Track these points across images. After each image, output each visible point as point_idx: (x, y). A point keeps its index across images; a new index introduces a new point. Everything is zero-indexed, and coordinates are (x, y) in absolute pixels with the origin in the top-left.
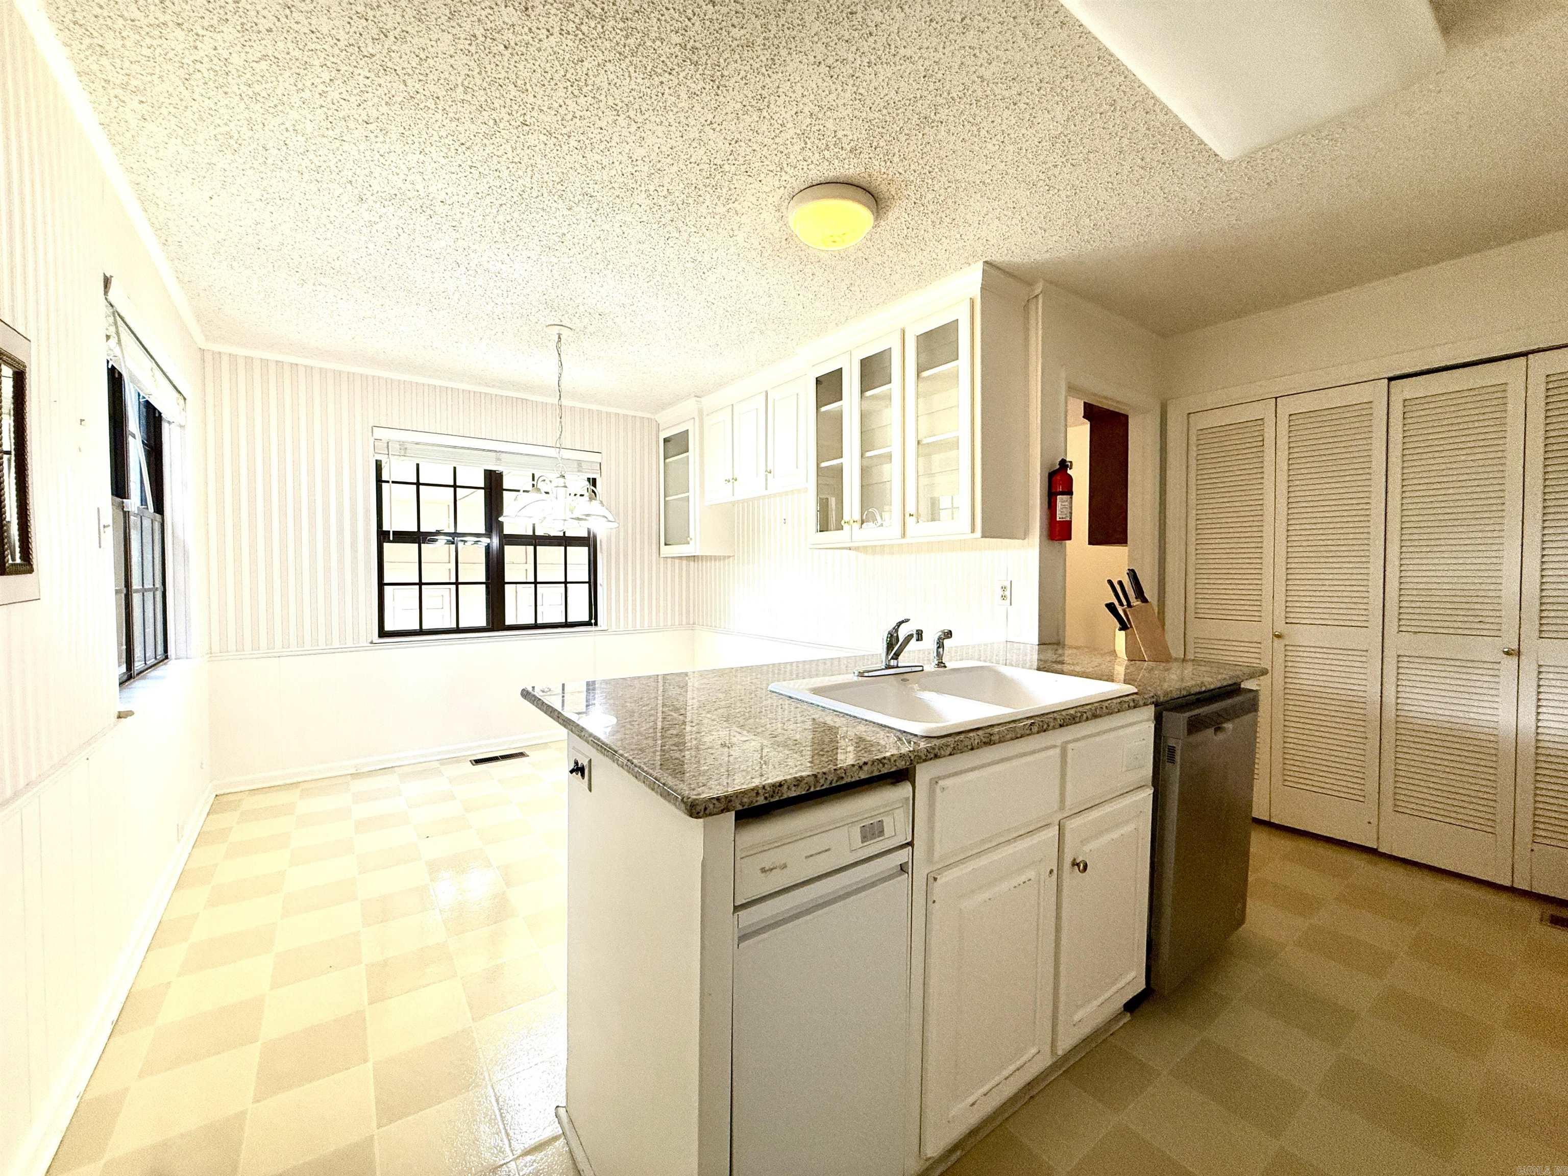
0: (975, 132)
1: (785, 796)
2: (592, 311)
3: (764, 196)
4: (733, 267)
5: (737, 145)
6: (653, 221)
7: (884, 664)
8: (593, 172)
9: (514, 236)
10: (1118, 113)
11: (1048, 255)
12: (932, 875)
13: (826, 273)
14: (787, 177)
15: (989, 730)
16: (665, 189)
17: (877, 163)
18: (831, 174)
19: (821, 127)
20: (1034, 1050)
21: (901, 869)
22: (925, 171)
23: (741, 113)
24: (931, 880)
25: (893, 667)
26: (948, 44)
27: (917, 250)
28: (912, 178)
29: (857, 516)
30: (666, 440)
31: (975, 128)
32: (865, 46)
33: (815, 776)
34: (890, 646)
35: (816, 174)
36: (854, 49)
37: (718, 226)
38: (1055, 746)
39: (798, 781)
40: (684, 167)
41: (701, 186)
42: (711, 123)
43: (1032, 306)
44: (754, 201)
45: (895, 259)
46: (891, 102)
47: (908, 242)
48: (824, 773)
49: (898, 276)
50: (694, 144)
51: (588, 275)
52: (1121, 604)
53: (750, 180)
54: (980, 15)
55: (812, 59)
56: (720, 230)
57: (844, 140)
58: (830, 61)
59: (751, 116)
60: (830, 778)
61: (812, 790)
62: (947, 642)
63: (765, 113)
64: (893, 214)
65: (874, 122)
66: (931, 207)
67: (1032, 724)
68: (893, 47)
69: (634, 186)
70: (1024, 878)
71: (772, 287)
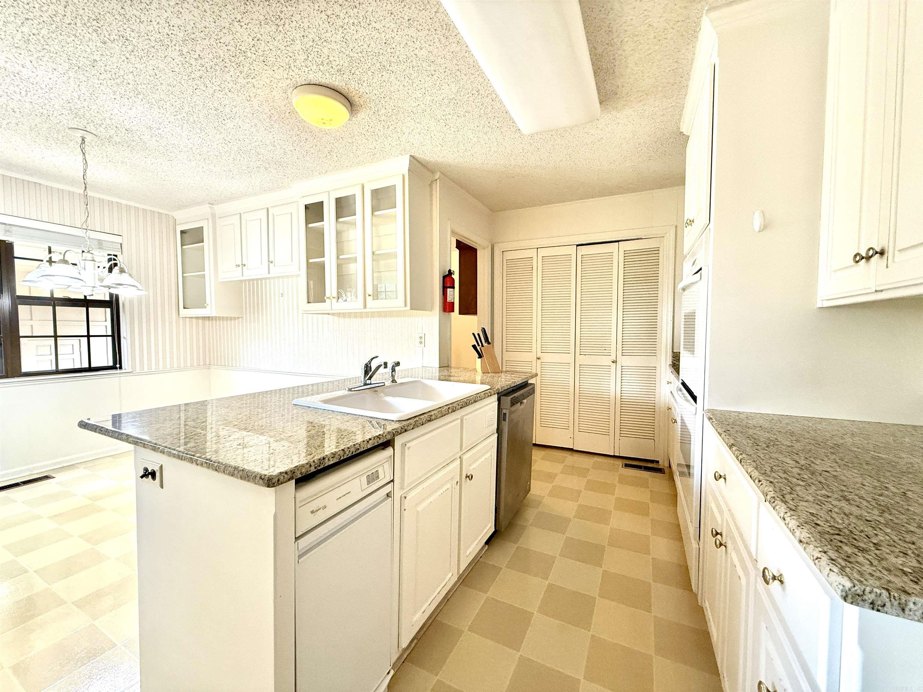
0: (410, 84)
1: (326, 465)
2: (119, 126)
3: (276, 81)
4: (248, 121)
5: (258, 42)
6: (184, 74)
7: (363, 383)
8: (131, 22)
9: (39, 48)
10: (480, 97)
11: (442, 160)
12: (404, 495)
13: (315, 141)
14: (293, 74)
15: (430, 414)
16: (197, 54)
17: (353, 83)
18: (323, 81)
19: (320, 51)
20: (450, 575)
21: (388, 496)
22: (381, 96)
23: (263, 23)
24: (403, 498)
25: (368, 384)
26: (400, 30)
27: (373, 140)
28: (373, 98)
29: (335, 294)
30: (182, 232)
31: (410, 81)
32: (351, 12)
33: (343, 450)
34: (366, 373)
35: (313, 77)
36: (345, 11)
37: (239, 91)
38: (458, 419)
39: (334, 455)
40: (215, 44)
41: (227, 61)
42: (239, 21)
43: (434, 186)
44: (268, 82)
45: (360, 142)
46: (365, 50)
47: (369, 134)
48: (348, 448)
49: (361, 152)
50: (224, 31)
51: (118, 97)
52: (479, 345)
53: (266, 68)
54: (418, 21)
55: (317, 8)
56: (240, 94)
57: (334, 63)
58: (329, 13)
59: (271, 27)
60: (351, 450)
61: (342, 458)
62: (397, 368)
63: (281, 28)
64: (361, 115)
65: (353, 59)
66: (383, 118)
67: (449, 408)
68: (368, 19)
69: (169, 43)
70: (444, 489)
71: (276, 141)
